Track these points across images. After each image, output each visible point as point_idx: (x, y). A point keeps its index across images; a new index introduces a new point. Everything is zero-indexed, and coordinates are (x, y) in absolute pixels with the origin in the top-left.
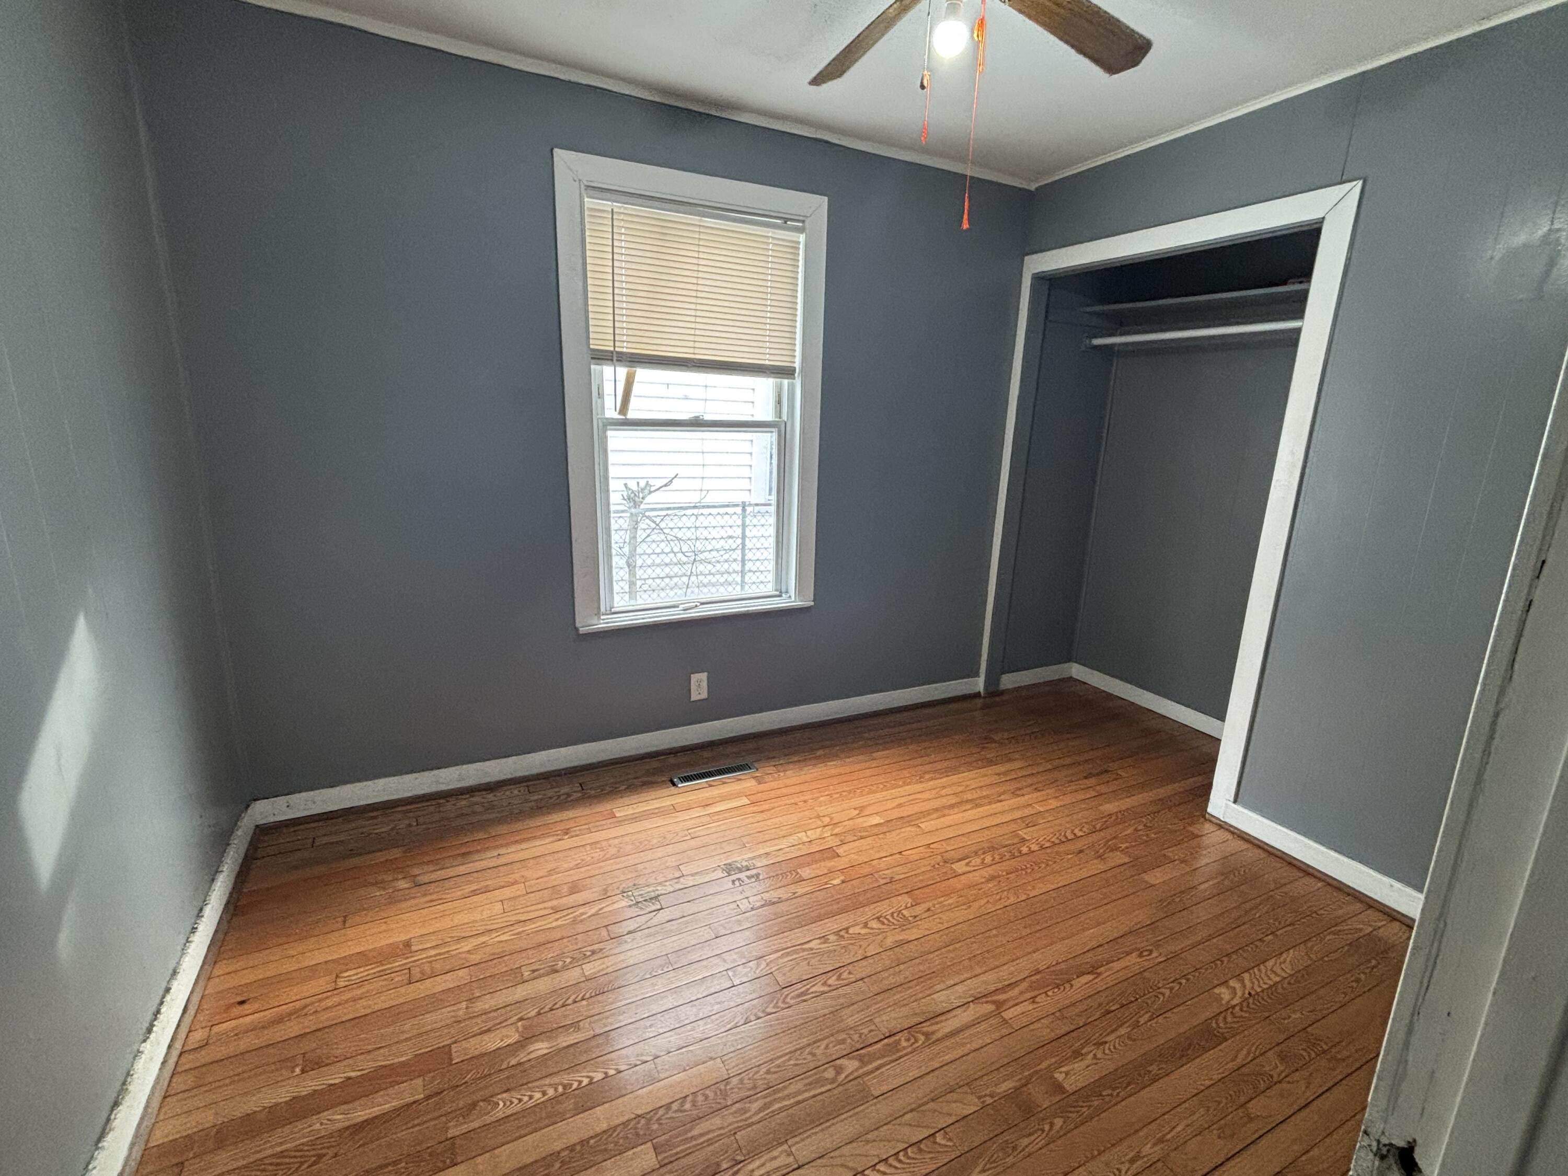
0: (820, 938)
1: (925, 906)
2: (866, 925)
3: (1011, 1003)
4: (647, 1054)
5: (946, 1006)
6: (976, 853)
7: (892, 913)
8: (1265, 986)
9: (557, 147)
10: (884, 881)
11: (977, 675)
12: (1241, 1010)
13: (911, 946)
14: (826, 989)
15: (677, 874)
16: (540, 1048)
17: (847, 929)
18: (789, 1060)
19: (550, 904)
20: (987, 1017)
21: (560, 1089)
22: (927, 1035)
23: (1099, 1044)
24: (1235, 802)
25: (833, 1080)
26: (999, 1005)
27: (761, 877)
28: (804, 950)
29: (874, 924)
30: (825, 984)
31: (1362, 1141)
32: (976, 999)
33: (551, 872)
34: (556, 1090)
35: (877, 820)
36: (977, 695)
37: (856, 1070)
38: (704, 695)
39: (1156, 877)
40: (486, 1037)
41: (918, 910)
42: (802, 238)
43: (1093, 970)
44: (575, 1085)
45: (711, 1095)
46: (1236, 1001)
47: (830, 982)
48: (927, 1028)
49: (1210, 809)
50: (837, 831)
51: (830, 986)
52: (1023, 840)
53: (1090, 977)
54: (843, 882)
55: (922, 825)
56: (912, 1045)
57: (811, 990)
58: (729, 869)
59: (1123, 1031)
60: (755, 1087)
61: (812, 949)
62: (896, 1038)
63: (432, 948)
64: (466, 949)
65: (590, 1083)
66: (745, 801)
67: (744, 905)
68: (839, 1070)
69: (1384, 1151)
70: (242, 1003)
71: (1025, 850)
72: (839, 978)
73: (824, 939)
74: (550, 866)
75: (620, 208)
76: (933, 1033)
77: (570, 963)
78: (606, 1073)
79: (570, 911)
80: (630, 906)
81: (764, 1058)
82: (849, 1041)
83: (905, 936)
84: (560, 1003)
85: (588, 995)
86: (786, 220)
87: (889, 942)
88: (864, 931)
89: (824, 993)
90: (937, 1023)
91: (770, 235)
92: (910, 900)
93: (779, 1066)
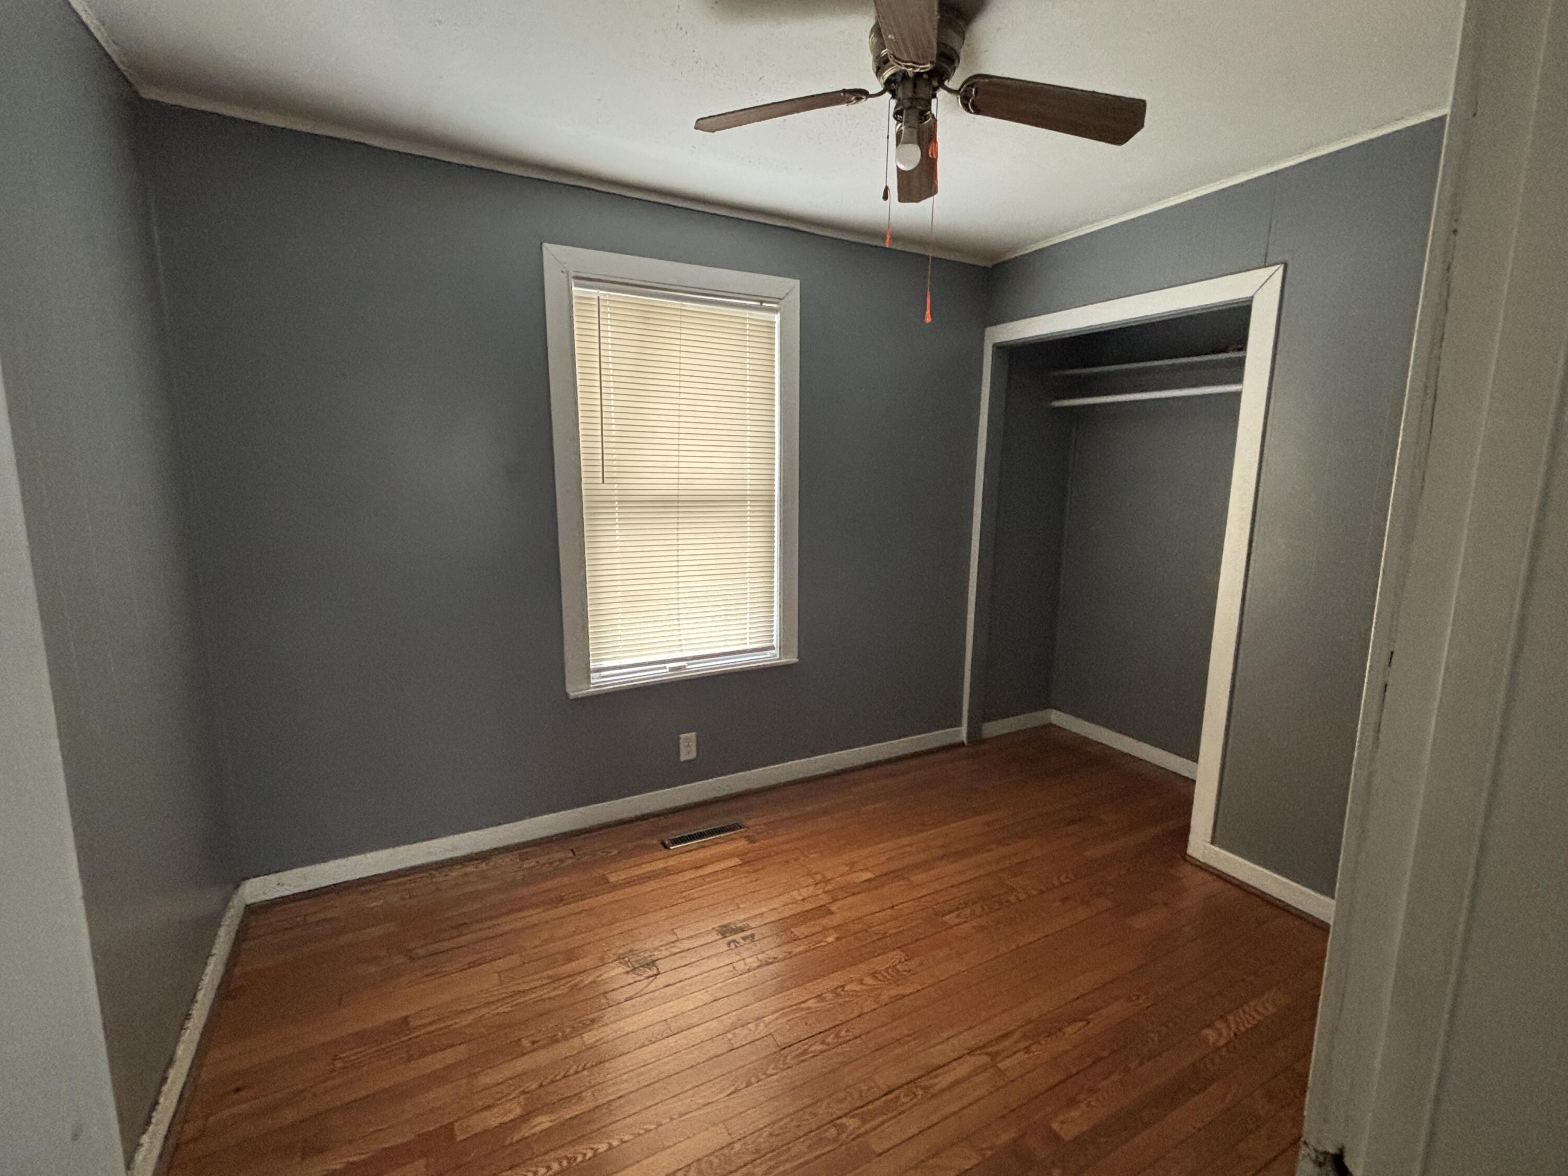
0: (816, 997)
1: (917, 960)
2: (861, 981)
3: (1005, 1054)
4: (651, 1123)
5: (941, 1060)
6: (966, 904)
7: (887, 969)
8: (1249, 1026)
9: (545, 241)
10: (878, 936)
11: (959, 724)
12: (1228, 1051)
13: (906, 1000)
14: (824, 1047)
15: (674, 938)
16: (543, 1122)
17: (843, 986)
18: (792, 1120)
19: (546, 974)
20: (983, 1068)
21: (565, 1163)
22: (925, 1089)
23: (1092, 1091)
24: (1213, 843)
25: (835, 1140)
26: (994, 1056)
27: (756, 938)
28: (802, 1009)
29: (869, 980)
30: (823, 1043)
31: (1304, 1151)
32: (971, 1052)
33: (546, 941)
34: (560, 1164)
35: (869, 875)
36: (961, 744)
37: (859, 1128)
38: (693, 755)
39: (1140, 922)
40: (486, 1113)
41: (913, 963)
42: (777, 318)
43: (1083, 1016)
44: (580, 1158)
45: (716, 1161)
46: (1222, 1042)
47: (829, 1040)
48: (924, 1082)
49: (1190, 851)
50: (829, 887)
51: (829, 1044)
52: (1012, 889)
53: (1081, 1024)
54: (837, 939)
55: (912, 879)
56: (911, 1100)
57: (810, 1050)
58: (725, 931)
59: (1115, 1077)
60: (757, 1151)
61: (809, 1008)
62: (896, 1093)
63: (431, 1024)
64: (464, 1023)
65: (594, 1156)
66: (737, 861)
67: (741, 966)
68: (841, 1129)
69: (1321, 1159)
70: (238, 1090)
71: (1012, 899)
72: (837, 1036)
73: (819, 997)
74: (545, 935)
75: (605, 295)
76: (932, 1086)
77: (572, 1032)
78: (610, 1144)
79: (568, 980)
80: (627, 973)
81: (767, 1120)
82: (849, 1099)
83: (901, 990)
84: (562, 1073)
85: (589, 1065)
86: (762, 302)
87: (884, 998)
88: (858, 988)
89: (822, 1052)
90: (936, 1076)
91: (747, 316)
92: (903, 955)
93: (781, 1128)
